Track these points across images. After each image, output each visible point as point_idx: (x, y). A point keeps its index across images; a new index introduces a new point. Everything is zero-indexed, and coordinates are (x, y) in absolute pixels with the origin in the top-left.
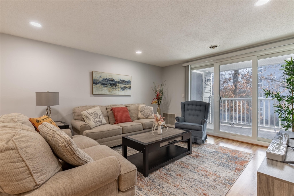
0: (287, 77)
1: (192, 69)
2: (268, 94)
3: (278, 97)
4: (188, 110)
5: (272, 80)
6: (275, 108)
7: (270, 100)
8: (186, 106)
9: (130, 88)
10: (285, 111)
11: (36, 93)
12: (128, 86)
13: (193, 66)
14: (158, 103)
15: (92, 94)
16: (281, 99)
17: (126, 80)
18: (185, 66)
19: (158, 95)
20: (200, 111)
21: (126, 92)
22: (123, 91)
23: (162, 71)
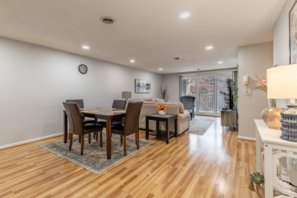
0: (228, 86)
1: (183, 77)
2: (221, 93)
3: (225, 94)
4: (184, 101)
5: (221, 81)
6: (224, 99)
7: (222, 95)
8: (182, 99)
9: (150, 88)
10: (227, 99)
11: (122, 92)
12: (149, 87)
13: (184, 76)
14: (164, 97)
15: (135, 92)
16: (226, 95)
17: (148, 84)
18: (180, 76)
19: (164, 93)
20: (190, 101)
21: (149, 91)
22: (147, 90)
23: (163, 77)
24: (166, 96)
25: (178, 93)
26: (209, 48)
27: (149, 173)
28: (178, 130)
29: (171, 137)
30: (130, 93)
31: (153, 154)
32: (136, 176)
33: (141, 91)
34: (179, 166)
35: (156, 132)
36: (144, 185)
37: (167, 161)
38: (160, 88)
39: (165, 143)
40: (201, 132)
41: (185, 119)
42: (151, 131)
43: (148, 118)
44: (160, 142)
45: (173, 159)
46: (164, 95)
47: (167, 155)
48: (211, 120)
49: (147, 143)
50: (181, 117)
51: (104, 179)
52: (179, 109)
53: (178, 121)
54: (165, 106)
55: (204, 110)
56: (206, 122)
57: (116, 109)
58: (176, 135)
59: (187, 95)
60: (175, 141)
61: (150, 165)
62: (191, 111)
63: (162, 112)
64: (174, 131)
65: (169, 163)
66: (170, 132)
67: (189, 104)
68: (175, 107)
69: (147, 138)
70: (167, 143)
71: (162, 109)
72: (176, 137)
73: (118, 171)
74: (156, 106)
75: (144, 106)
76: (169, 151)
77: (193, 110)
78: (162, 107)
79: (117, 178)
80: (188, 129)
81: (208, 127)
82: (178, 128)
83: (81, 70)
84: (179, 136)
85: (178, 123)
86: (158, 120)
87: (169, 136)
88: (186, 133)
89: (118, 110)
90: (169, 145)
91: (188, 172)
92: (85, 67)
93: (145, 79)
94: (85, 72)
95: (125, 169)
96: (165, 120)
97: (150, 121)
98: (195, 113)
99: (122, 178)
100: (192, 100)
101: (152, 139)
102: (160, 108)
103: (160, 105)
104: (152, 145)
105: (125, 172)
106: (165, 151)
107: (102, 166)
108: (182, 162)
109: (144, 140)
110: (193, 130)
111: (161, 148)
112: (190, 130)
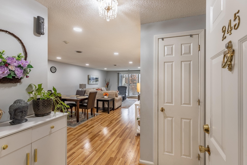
1: (120, 74)
4: (120, 89)
8: (119, 88)
9: (98, 81)
13: (121, 73)
14: (107, 87)
15: (88, 84)
17: (97, 78)
18: (118, 73)
19: (108, 84)
20: (124, 89)
21: (97, 83)
22: (96, 82)
23: (107, 73)
24: (109, 86)
25: (117, 84)
26: (131, 63)
27: (99, 125)
28: (115, 106)
29: (111, 111)
30: (85, 85)
31: (101, 118)
32: (93, 127)
33: (91, 83)
34: (114, 121)
35: (102, 108)
36: (97, 129)
37: (108, 120)
38: (105, 80)
39: (107, 113)
40: (127, 107)
41: (119, 100)
42: (99, 108)
43: (98, 100)
44: (104, 113)
45: (110, 119)
46: (107, 85)
47: (108, 118)
48: (135, 101)
49: (97, 114)
50: (116, 99)
51: (78, 129)
52: (115, 95)
53: (115, 101)
54: (108, 93)
55: (133, 94)
56: (132, 102)
57: (79, 96)
58: (113, 109)
59: (123, 85)
60: (113, 112)
61: (99, 122)
62: (124, 95)
63: (106, 97)
64: (112, 107)
65: (109, 121)
66: (110, 108)
67: (123, 91)
68: (113, 94)
69: (97, 112)
70: (109, 113)
71: (106, 95)
72: (113, 110)
73: (84, 126)
74: (103, 93)
75: (98, 93)
76: (109, 116)
77: (125, 95)
78: (106, 94)
79: (85, 128)
80: (121, 106)
81: (132, 104)
82: (115, 105)
83: (52, 71)
84: (115, 109)
85: (115, 102)
86: (104, 101)
87: (109, 110)
88: (119, 108)
89: (81, 96)
90: (109, 114)
91: (117, 123)
92: (54, 68)
93: (95, 74)
94: (54, 72)
95: (87, 125)
96: (108, 101)
97: (99, 102)
98: (126, 97)
99: (87, 128)
100: (125, 88)
101: (100, 112)
102: (105, 94)
103: (105, 93)
104: (100, 115)
105: (88, 126)
106: (107, 116)
107: (75, 125)
108: (115, 120)
109: (96, 113)
110: (123, 106)
111: (105, 116)
112: (122, 106)
